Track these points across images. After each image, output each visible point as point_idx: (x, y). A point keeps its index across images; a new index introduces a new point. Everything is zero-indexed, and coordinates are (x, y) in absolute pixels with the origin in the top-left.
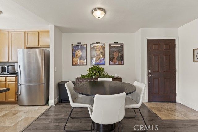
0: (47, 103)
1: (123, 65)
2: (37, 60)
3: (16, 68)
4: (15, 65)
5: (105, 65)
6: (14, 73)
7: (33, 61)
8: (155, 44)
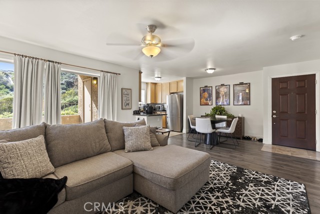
0: (182, 131)
1: (250, 105)
2: (176, 101)
3: (165, 107)
4: (165, 105)
5: (229, 105)
6: (164, 110)
7: (174, 102)
8: (282, 82)
